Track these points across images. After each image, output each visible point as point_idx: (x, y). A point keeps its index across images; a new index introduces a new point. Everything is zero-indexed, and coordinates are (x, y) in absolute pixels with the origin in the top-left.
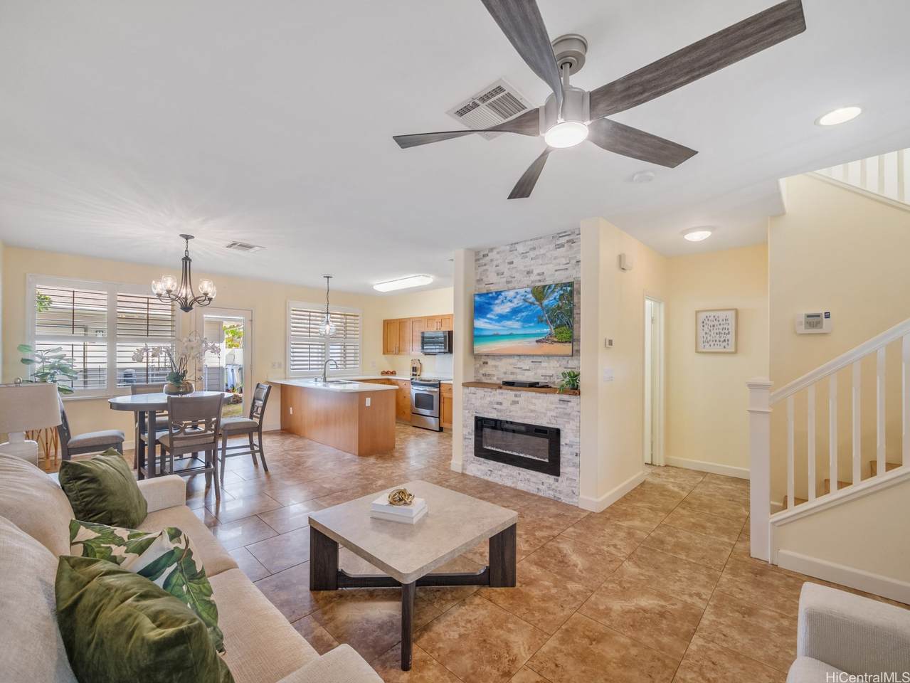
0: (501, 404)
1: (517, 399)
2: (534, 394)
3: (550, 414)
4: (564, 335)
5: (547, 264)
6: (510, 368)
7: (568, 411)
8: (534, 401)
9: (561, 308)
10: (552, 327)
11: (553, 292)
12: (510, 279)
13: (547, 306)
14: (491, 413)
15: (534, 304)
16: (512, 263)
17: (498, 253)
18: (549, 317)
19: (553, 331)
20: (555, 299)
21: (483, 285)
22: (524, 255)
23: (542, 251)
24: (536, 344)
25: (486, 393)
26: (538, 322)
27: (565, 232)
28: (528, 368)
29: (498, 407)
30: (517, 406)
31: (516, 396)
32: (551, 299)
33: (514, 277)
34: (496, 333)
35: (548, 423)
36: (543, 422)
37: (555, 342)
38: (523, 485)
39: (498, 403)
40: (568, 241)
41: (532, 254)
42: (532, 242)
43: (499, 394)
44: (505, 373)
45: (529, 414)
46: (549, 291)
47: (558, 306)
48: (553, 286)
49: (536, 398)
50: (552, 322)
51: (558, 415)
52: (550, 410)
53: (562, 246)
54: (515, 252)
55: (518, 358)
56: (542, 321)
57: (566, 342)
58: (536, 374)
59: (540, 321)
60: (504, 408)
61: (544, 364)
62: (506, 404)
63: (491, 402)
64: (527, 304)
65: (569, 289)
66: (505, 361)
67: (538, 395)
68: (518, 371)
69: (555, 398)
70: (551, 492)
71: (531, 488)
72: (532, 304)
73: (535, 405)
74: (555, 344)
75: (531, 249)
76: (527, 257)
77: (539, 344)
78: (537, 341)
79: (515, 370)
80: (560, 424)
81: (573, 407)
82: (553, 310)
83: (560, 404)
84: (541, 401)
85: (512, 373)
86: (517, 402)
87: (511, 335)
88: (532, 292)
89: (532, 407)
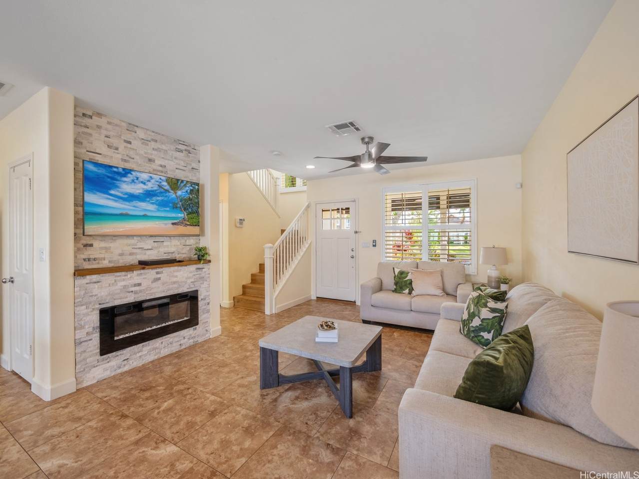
0: (139, 285)
1: (159, 276)
2: (176, 268)
3: (189, 281)
4: (194, 220)
5: (168, 160)
6: (128, 249)
7: (203, 275)
8: (176, 274)
9: (191, 200)
10: (186, 214)
11: (185, 185)
12: (127, 158)
13: (180, 196)
14: (127, 297)
15: (169, 192)
16: (130, 143)
17: (109, 123)
18: (182, 205)
19: (186, 216)
20: (187, 191)
21: (84, 151)
22: (145, 142)
23: (164, 147)
24: (172, 226)
25: (117, 278)
26: (174, 208)
27: (184, 142)
28: (150, 248)
29: (137, 288)
30: (160, 282)
31: (157, 273)
32: (184, 191)
33: (133, 159)
34: (124, 212)
35: (188, 289)
36: (184, 289)
37: (188, 225)
38: (167, 350)
39: (135, 285)
40: (186, 150)
41: (153, 144)
42: (153, 134)
43: (138, 275)
44: (121, 255)
45: (171, 286)
46: (182, 184)
47: (189, 198)
48: (185, 182)
49: (178, 271)
50: (185, 209)
51: (196, 280)
52: (189, 278)
53: (181, 151)
54: (134, 133)
55: (139, 238)
56: (177, 207)
57: (196, 225)
58: (159, 252)
59: (175, 207)
60: (143, 288)
61: (165, 244)
62: (145, 284)
63: (125, 287)
64: (162, 190)
65: (197, 187)
66: (120, 242)
67: (180, 268)
68: (138, 251)
69: (193, 268)
70: (192, 341)
71: (175, 348)
72: (167, 191)
73: (176, 276)
74: (188, 226)
75: (153, 140)
76: (148, 145)
77: (175, 226)
78: (173, 224)
79: (135, 251)
80: (197, 286)
81: (205, 272)
82: (185, 200)
83: (197, 272)
84: (182, 273)
85: (131, 254)
86: (159, 279)
87: (145, 216)
88: (167, 181)
89: (175, 279)
